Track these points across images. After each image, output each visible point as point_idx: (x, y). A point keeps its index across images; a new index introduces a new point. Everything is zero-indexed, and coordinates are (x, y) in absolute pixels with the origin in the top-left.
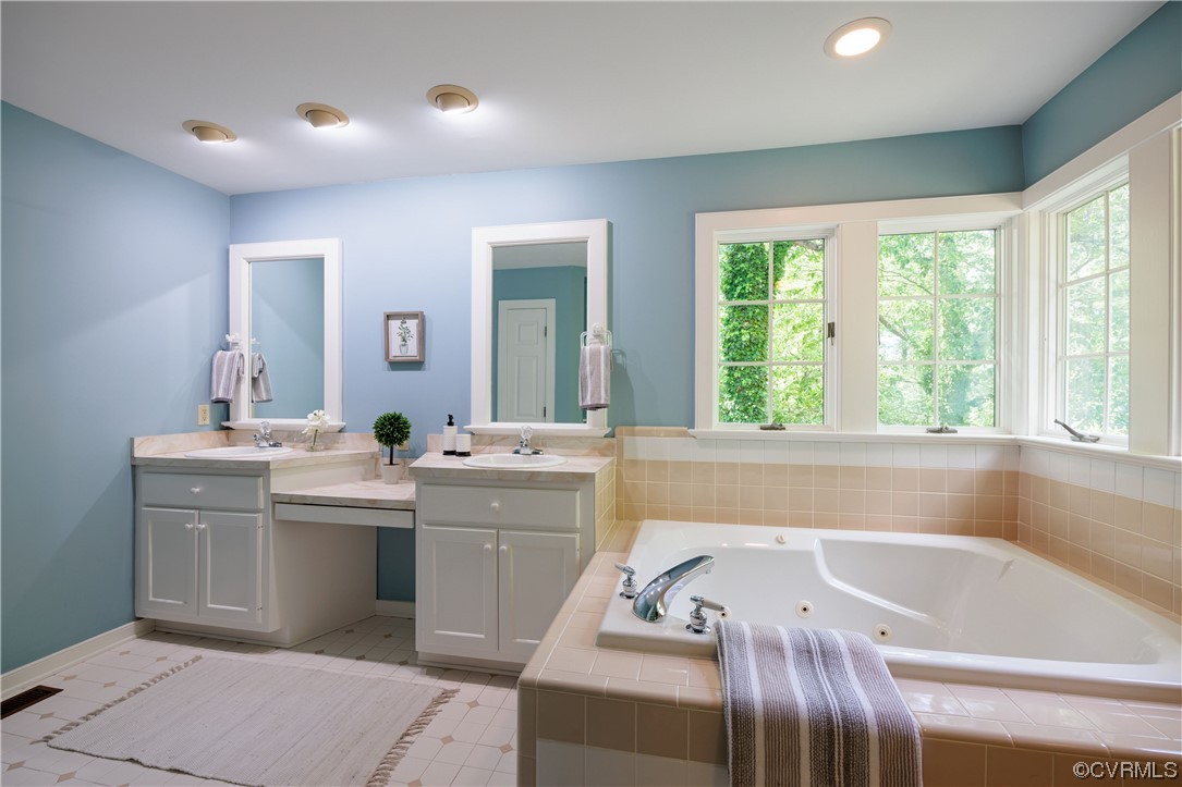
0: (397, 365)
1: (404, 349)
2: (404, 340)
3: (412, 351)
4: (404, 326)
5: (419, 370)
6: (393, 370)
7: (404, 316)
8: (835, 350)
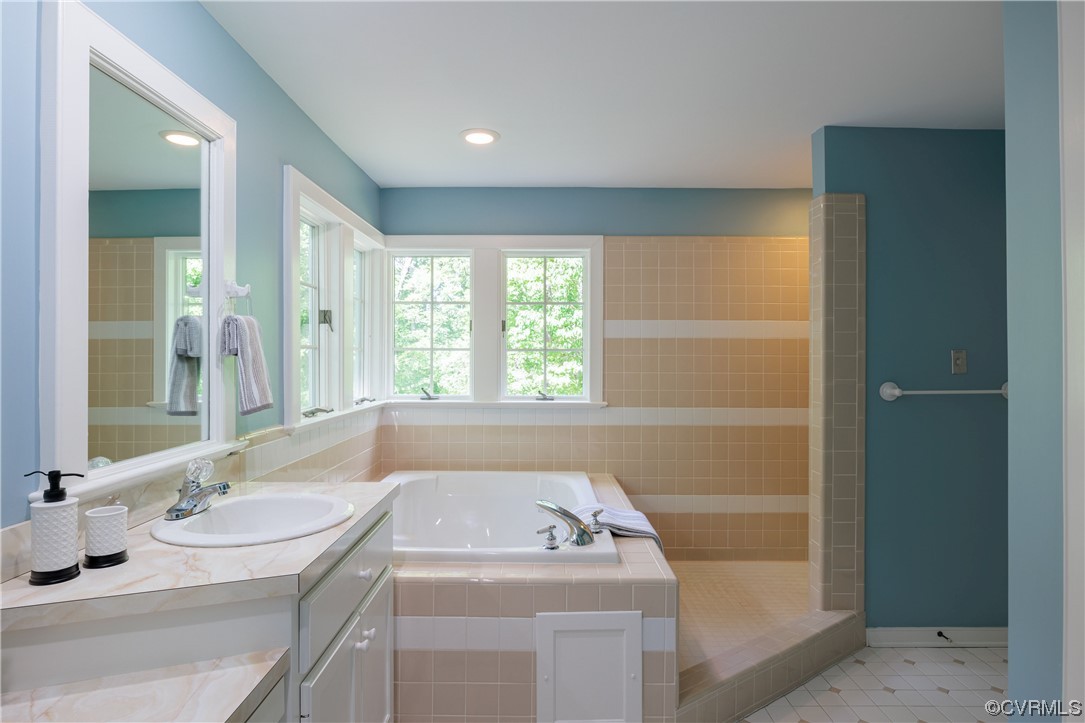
8: (335, 336)
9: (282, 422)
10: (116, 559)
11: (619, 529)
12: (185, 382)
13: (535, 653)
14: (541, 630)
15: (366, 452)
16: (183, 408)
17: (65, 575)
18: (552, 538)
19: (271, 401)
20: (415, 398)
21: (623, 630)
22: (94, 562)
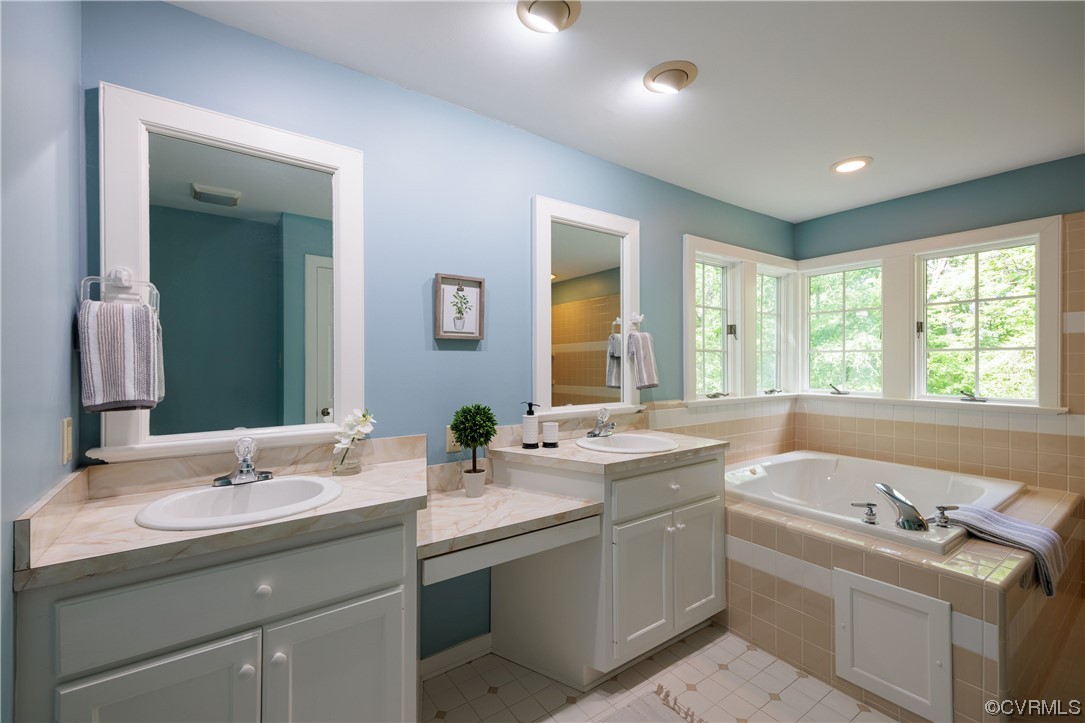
0: (445, 343)
1: (459, 322)
2: (460, 312)
3: (470, 325)
4: (461, 293)
5: (474, 350)
6: (440, 349)
7: (460, 282)
8: (738, 343)
9: (682, 399)
10: (554, 445)
11: (981, 532)
12: (615, 370)
13: (833, 600)
14: (838, 582)
15: (776, 431)
16: (613, 384)
17: (535, 446)
18: (871, 513)
19: (656, 382)
20: (827, 392)
21: (927, 614)
22: (546, 445)
